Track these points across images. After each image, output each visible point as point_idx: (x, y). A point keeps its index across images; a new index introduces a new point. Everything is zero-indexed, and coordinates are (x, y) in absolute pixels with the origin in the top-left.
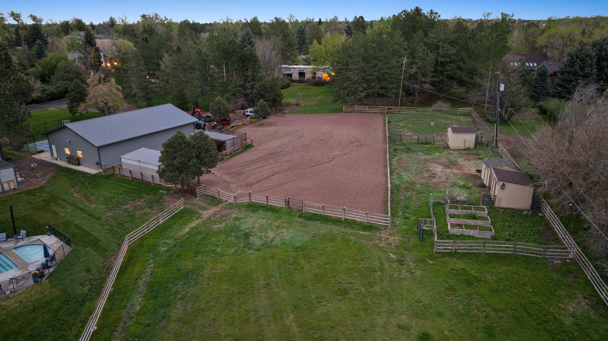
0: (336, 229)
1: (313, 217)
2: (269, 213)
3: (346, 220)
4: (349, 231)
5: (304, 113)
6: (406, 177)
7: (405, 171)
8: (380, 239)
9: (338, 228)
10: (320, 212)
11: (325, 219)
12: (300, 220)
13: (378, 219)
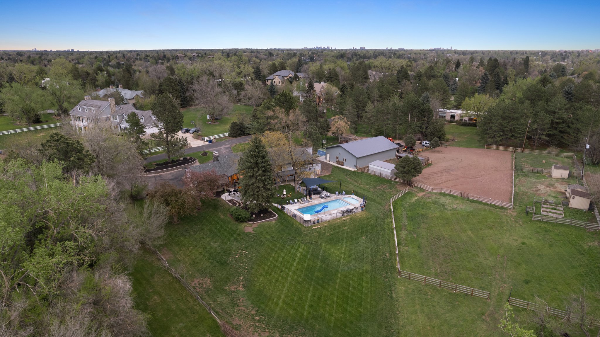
0: (486, 207)
1: (474, 201)
2: (452, 198)
3: (490, 204)
4: (492, 208)
5: (460, 147)
6: (523, 189)
7: (522, 186)
8: (507, 213)
9: (487, 207)
10: (477, 199)
11: (480, 203)
12: (467, 202)
13: (507, 205)
